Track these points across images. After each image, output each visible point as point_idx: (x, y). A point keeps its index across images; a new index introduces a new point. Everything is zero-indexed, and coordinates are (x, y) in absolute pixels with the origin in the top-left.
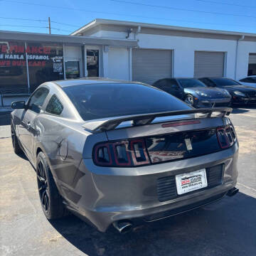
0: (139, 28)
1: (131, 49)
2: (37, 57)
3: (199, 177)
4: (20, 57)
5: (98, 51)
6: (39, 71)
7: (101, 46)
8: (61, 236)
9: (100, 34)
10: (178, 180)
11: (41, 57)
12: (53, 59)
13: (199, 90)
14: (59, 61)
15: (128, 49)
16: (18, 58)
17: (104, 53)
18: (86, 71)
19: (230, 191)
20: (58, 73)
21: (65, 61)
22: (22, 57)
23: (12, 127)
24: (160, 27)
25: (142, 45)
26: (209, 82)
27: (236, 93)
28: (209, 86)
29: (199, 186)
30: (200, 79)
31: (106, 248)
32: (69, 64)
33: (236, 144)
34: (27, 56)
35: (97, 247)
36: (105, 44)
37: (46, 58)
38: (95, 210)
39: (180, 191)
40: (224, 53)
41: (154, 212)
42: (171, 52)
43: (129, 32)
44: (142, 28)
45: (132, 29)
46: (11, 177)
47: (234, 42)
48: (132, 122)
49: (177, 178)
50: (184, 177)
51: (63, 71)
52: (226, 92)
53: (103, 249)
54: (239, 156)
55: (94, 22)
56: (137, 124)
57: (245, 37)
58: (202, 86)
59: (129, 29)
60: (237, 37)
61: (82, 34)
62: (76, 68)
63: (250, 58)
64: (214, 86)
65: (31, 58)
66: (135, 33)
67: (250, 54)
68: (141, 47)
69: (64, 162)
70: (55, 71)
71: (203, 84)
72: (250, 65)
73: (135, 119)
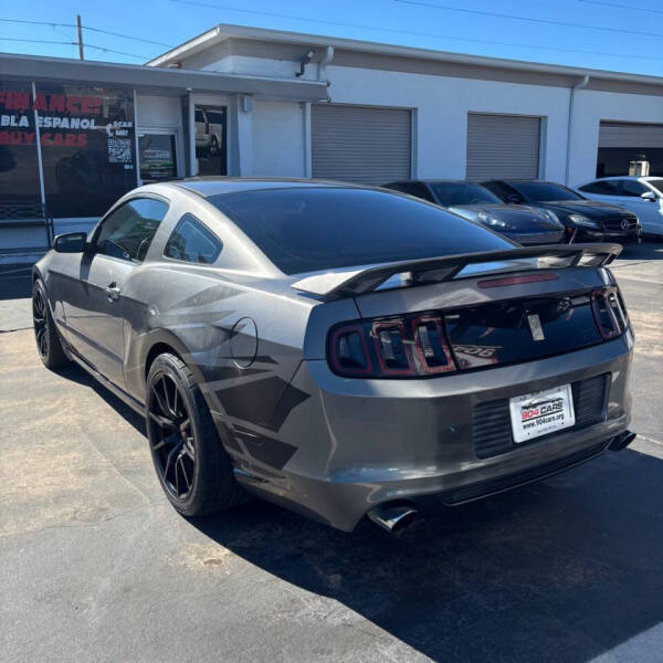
0: (331, 51)
1: (309, 105)
2: (64, 124)
3: (558, 404)
4: (17, 121)
5: (224, 109)
6: (65, 160)
7: (232, 95)
8: (227, 551)
9: (229, 65)
10: (516, 409)
11: (75, 123)
12: (108, 127)
13: (486, 212)
14: (124, 133)
15: (302, 105)
16: (13, 124)
17: (240, 116)
18: (194, 162)
19: (617, 438)
20: (120, 165)
21: (139, 133)
22: (24, 122)
23: (36, 302)
24: (381, 49)
25: (337, 95)
26: (508, 192)
27: (575, 219)
28: (507, 201)
29: (557, 425)
30: (485, 185)
31: (343, 574)
32: (149, 141)
33: (628, 334)
34: (38, 120)
35: (321, 573)
36: (242, 92)
37: (90, 125)
38: (328, 479)
39: (520, 434)
40: (539, 119)
41: (468, 482)
42: (410, 113)
43: (304, 61)
44: (337, 50)
45: (310, 55)
46: (57, 426)
47: (563, 92)
48: (406, 276)
49: (512, 406)
50: (526, 403)
51: (133, 162)
52: (551, 216)
53: (339, 577)
54: (635, 360)
55: (214, 34)
56: (420, 279)
57: (591, 78)
58: (492, 202)
59: (305, 52)
60: (571, 80)
61: (179, 62)
62: (168, 154)
63: (601, 133)
64: (521, 201)
65: (48, 125)
66: (320, 62)
67: (603, 123)
68: (334, 100)
69: (247, 372)
70: (112, 160)
71: (494, 197)
72: (601, 150)
73: (415, 270)
